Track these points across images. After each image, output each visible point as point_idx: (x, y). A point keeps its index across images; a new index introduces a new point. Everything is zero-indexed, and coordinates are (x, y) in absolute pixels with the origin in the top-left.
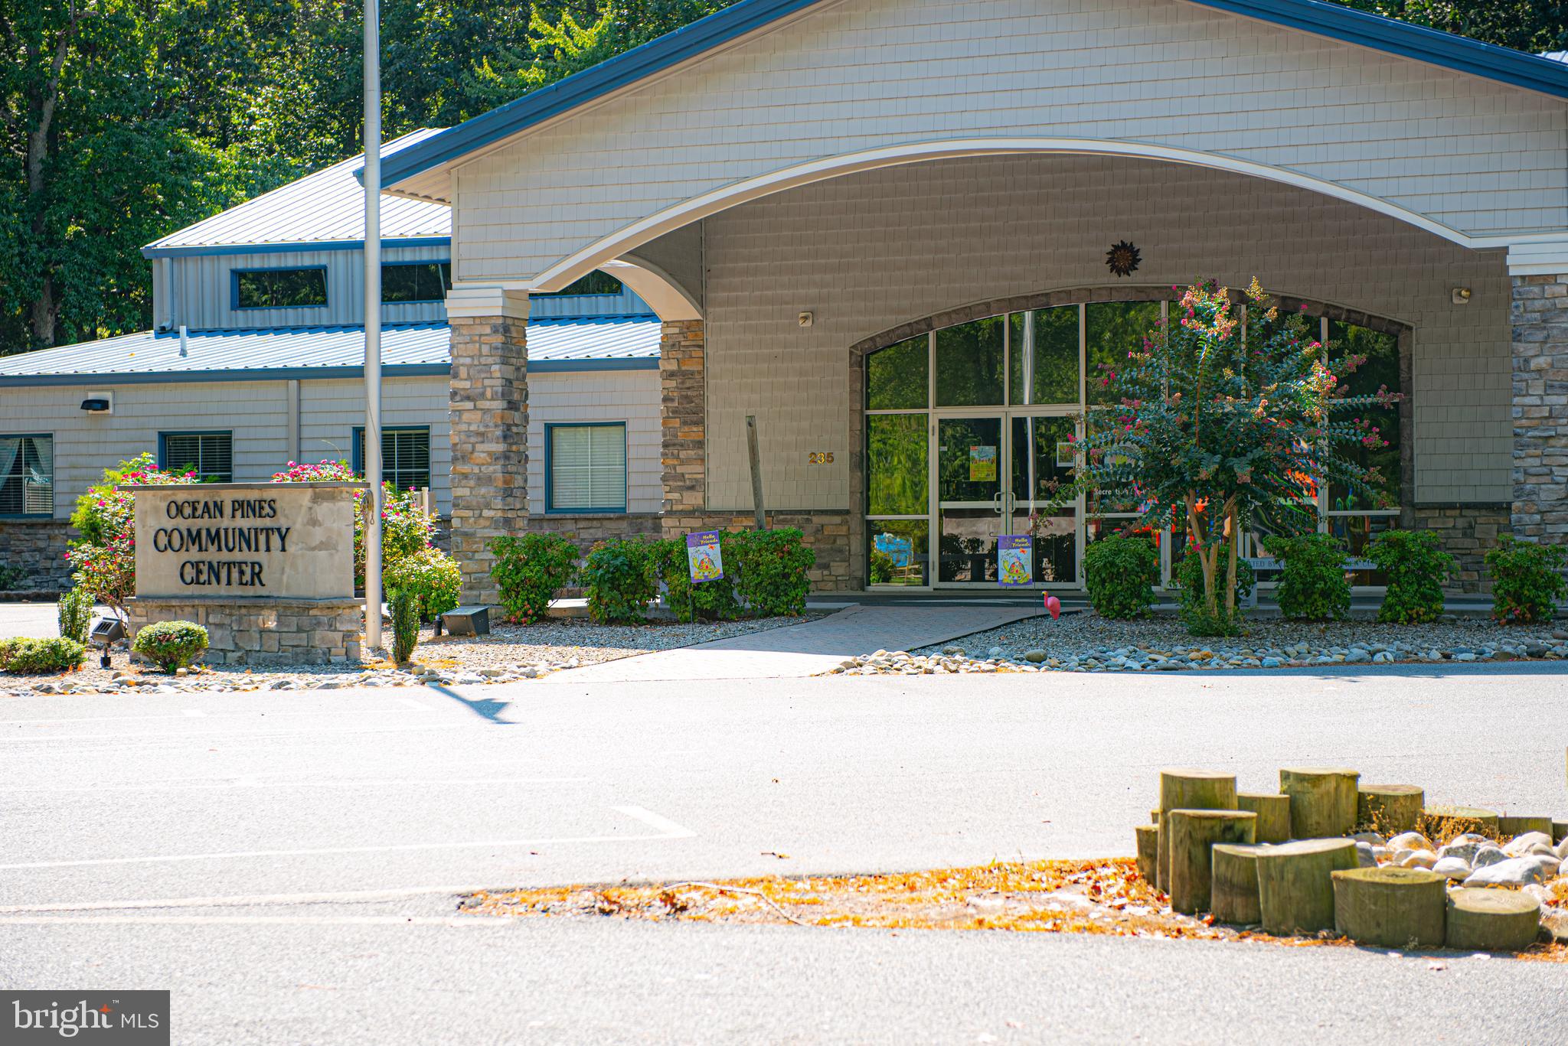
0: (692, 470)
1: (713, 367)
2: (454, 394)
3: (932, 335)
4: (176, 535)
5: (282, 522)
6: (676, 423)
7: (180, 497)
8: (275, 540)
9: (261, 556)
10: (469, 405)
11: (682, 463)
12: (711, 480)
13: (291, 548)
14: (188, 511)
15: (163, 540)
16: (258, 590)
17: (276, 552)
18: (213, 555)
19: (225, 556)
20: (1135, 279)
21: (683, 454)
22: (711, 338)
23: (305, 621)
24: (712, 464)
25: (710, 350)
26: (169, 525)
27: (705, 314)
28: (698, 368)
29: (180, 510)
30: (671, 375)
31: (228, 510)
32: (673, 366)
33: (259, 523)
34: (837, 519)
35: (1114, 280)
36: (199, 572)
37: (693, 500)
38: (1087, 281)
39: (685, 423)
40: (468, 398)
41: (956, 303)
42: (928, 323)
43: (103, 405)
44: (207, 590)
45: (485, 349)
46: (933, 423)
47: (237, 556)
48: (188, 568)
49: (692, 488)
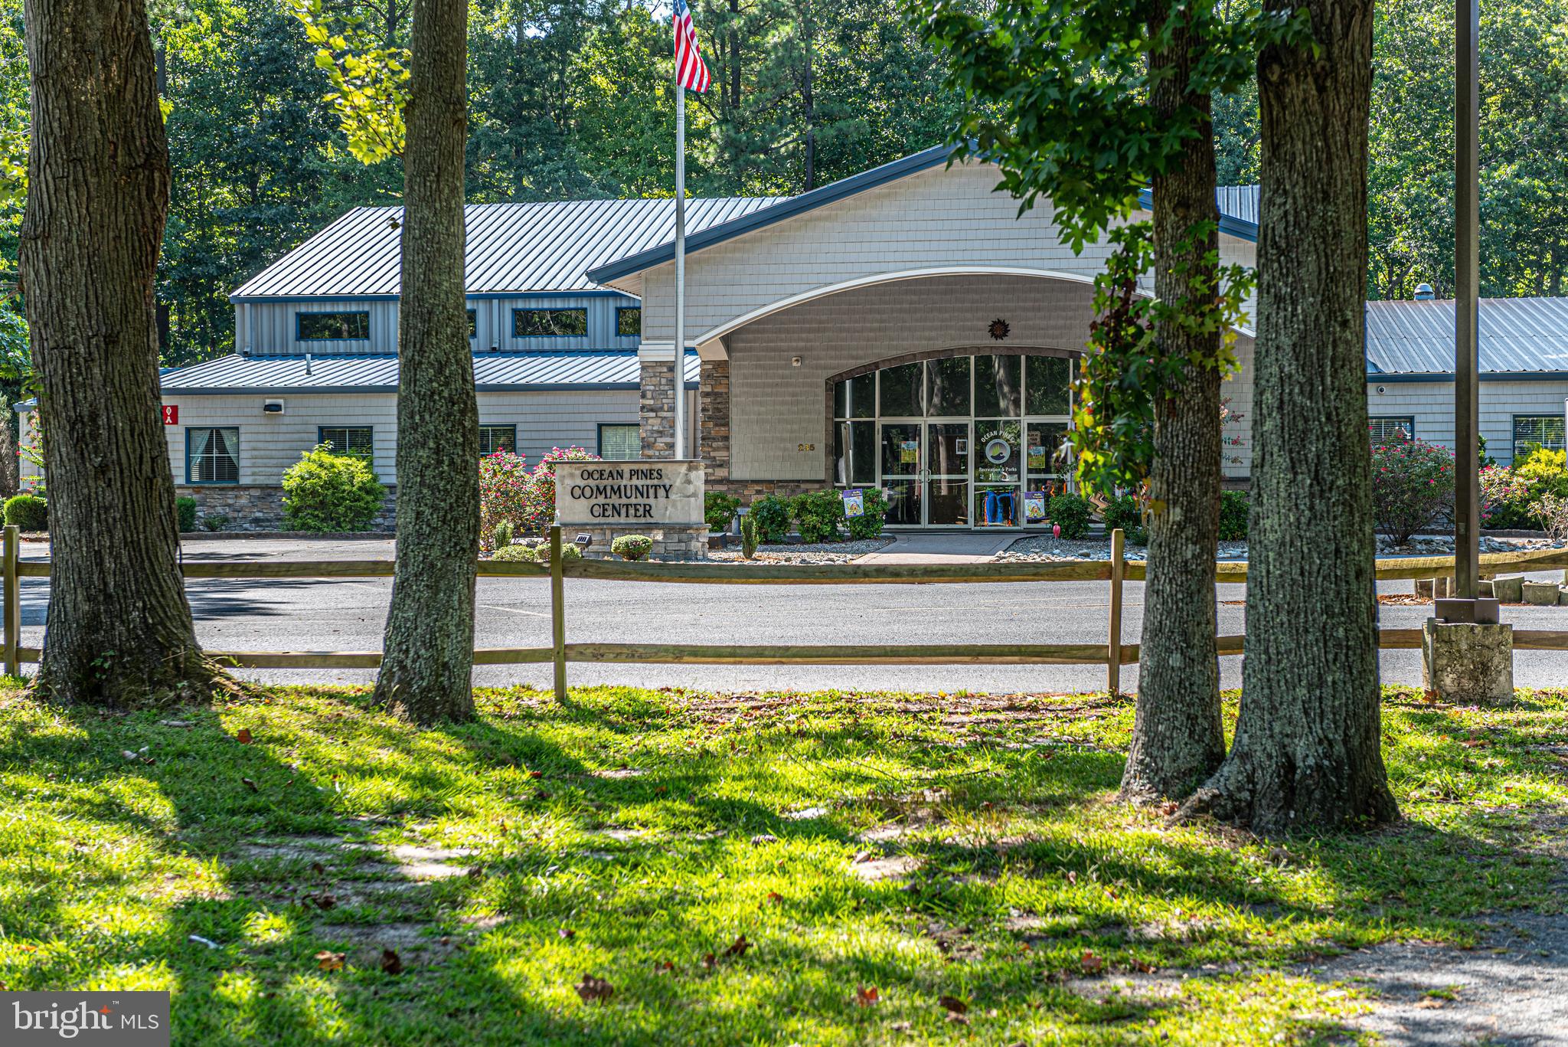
0: (720, 455)
1: (734, 390)
2: (643, 408)
3: (877, 373)
4: (587, 489)
5: (667, 482)
6: (711, 425)
7: (591, 468)
8: (661, 492)
9: (651, 501)
10: (653, 414)
11: (715, 450)
12: (733, 460)
13: (673, 496)
14: (596, 476)
15: (577, 492)
16: (649, 520)
17: (662, 499)
18: (615, 500)
19: (624, 501)
20: (1006, 342)
21: (715, 445)
22: (733, 372)
23: (684, 536)
24: (734, 450)
25: (733, 380)
26: (582, 483)
27: (729, 356)
28: (724, 390)
29: (590, 475)
30: (706, 395)
31: (627, 475)
32: (708, 389)
33: (649, 482)
34: (817, 486)
35: (993, 342)
36: (605, 510)
37: (721, 473)
38: (978, 342)
39: (716, 425)
40: (652, 410)
41: (894, 353)
42: (876, 365)
43: (278, 407)
44: (610, 520)
45: (663, 381)
46: (878, 427)
47: (633, 501)
48: (596, 508)
49: (721, 466)
